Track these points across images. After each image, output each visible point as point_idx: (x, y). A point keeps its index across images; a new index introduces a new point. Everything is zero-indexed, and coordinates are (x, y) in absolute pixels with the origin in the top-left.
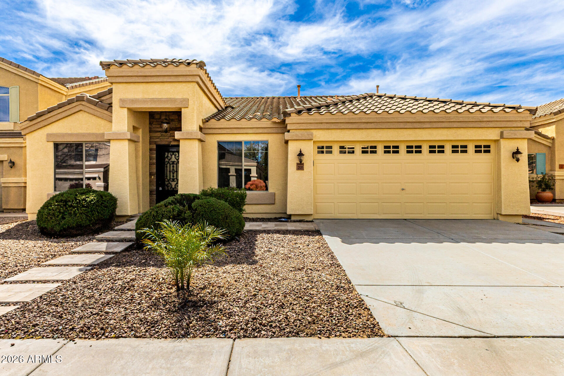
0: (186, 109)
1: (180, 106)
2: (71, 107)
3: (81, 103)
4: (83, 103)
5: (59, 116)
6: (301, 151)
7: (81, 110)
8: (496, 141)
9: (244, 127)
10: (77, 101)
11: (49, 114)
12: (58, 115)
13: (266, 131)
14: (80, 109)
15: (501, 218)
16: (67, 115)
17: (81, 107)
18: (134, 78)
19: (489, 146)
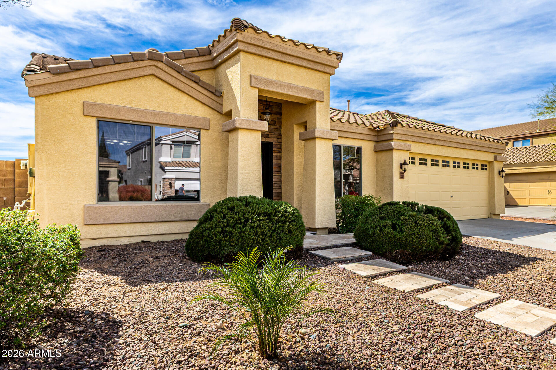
0: (321, 103)
1: (315, 98)
2: (138, 66)
3: (155, 63)
4: (160, 65)
5: (113, 77)
6: (405, 161)
7: (153, 75)
8: (490, 162)
9: (346, 130)
10: (149, 59)
11: (95, 69)
12: (111, 74)
13: (362, 137)
14: (151, 73)
15: (493, 217)
16: (126, 77)
17: (154, 71)
18: (271, 52)
19: (486, 166)
